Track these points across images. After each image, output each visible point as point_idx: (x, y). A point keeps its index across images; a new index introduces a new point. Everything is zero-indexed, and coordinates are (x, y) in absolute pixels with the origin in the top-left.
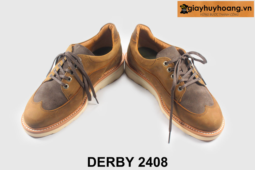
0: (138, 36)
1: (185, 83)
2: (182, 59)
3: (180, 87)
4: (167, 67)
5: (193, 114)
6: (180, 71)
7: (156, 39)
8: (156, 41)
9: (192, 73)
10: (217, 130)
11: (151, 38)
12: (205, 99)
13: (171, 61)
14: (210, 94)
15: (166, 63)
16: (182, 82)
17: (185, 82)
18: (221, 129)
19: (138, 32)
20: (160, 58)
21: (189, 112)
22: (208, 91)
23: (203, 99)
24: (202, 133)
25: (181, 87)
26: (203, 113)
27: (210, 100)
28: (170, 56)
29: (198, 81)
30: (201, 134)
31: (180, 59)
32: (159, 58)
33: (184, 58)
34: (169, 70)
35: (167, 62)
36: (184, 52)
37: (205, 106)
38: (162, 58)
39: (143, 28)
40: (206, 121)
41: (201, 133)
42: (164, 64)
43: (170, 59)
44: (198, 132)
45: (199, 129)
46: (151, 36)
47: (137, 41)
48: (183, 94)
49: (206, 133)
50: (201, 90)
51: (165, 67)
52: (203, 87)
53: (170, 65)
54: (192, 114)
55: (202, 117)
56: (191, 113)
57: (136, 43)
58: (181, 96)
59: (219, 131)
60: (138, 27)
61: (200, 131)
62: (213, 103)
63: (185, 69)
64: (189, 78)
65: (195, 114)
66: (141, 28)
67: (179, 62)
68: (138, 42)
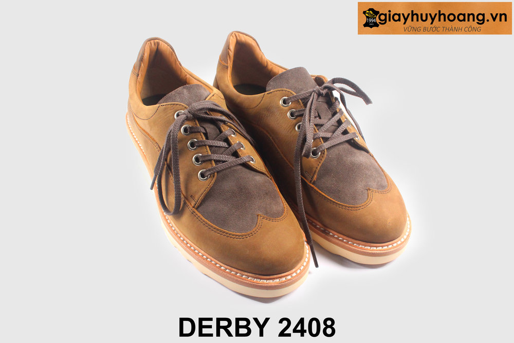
0: (232, 54)
1: (324, 142)
2: (319, 95)
3: (315, 150)
4: (287, 108)
5: (343, 206)
6: (315, 117)
7: (269, 64)
8: (270, 67)
9: (339, 122)
10: (394, 241)
11: (260, 60)
12: (369, 175)
13: (296, 97)
14: (381, 168)
15: (285, 102)
16: (319, 138)
17: (326, 139)
18: (402, 240)
19: (232, 47)
20: (274, 90)
21: (334, 202)
22: (377, 162)
23: (365, 175)
24: (363, 247)
25: (317, 149)
26: (363, 204)
27: (379, 179)
28: (295, 88)
29: (353, 139)
30: (361, 248)
31: (315, 94)
32: (272, 91)
33: (324, 92)
34: (292, 115)
35: (286, 97)
36: (325, 81)
37: (367, 190)
38: (276, 91)
39: (243, 38)
40: (369, 220)
41: (360, 246)
42: (281, 102)
43: (294, 93)
44: (355, 244)
45: (356, 239)
46: (260, 56)
47: (230, 64)
48: (320, 165)
49: (371, 247)
50: (360, 157)
51: (282, 109)
52: (366, 153)
53: (293, 106)
54: (340, 205)
55: (360, 212)
56: (337, 203)
57: (227, 67)
58: (317, 168)
59: (399, 243)
60: (231, 37)
61: (358, 242)
62: (385, 185)
63: (326, 114)
64: (334, 132)
65: (346, 206)
66: (238, 38)
67: (313, 99)
68: (231, 66)
